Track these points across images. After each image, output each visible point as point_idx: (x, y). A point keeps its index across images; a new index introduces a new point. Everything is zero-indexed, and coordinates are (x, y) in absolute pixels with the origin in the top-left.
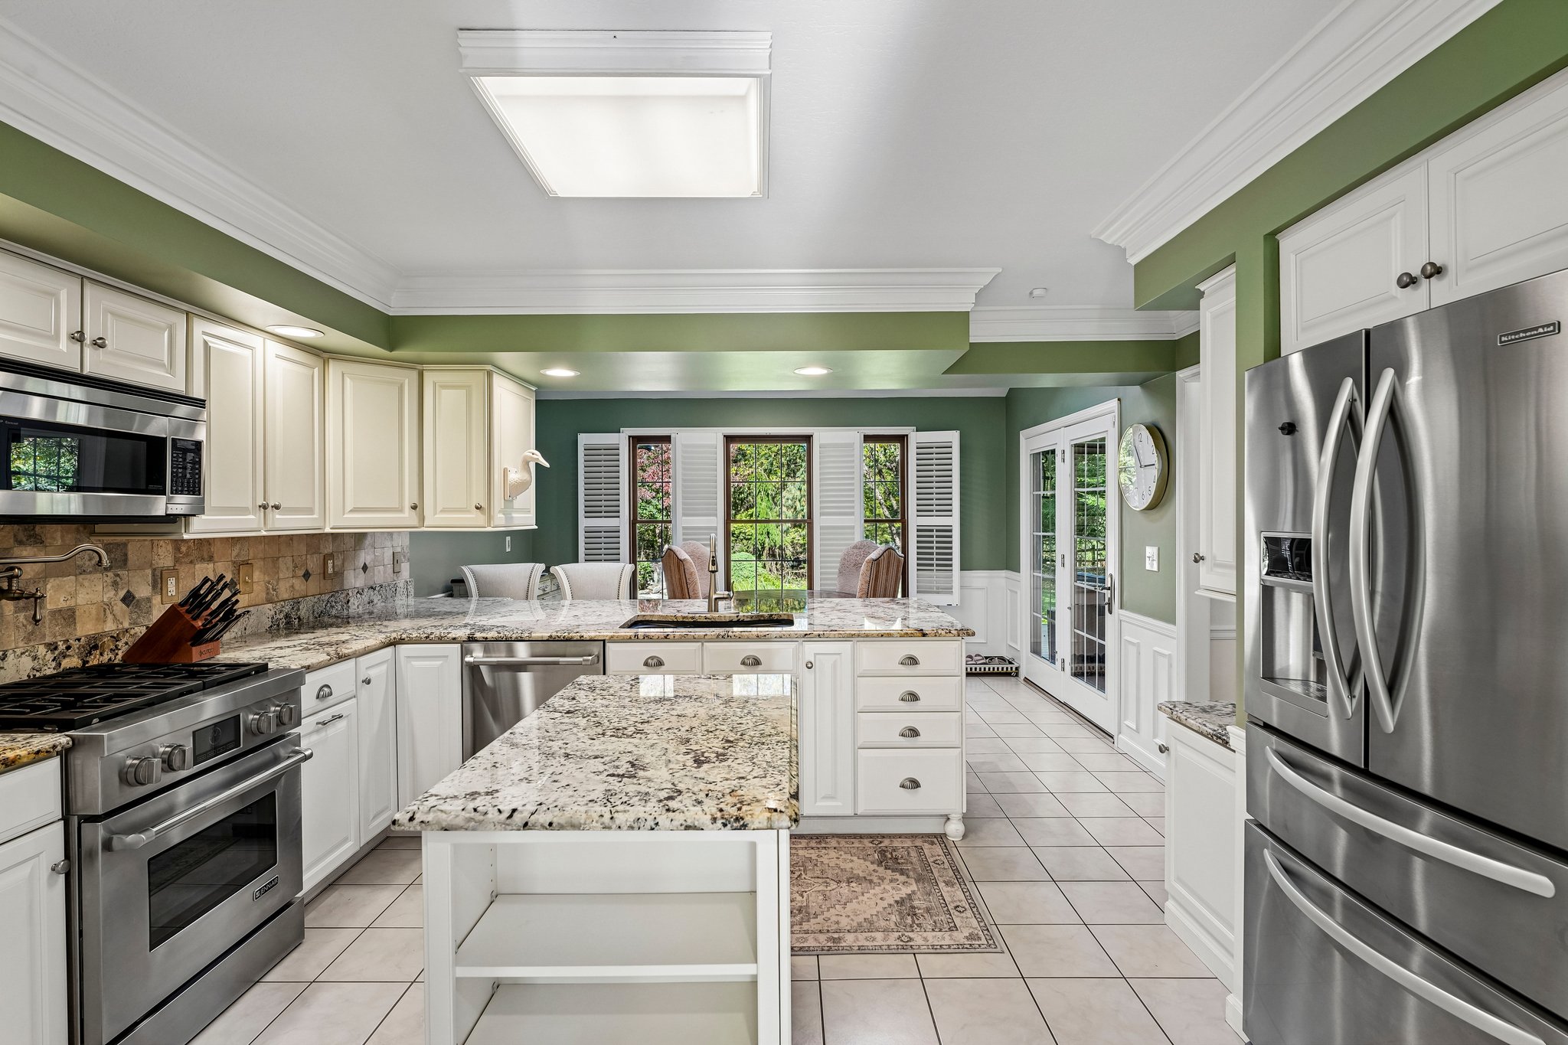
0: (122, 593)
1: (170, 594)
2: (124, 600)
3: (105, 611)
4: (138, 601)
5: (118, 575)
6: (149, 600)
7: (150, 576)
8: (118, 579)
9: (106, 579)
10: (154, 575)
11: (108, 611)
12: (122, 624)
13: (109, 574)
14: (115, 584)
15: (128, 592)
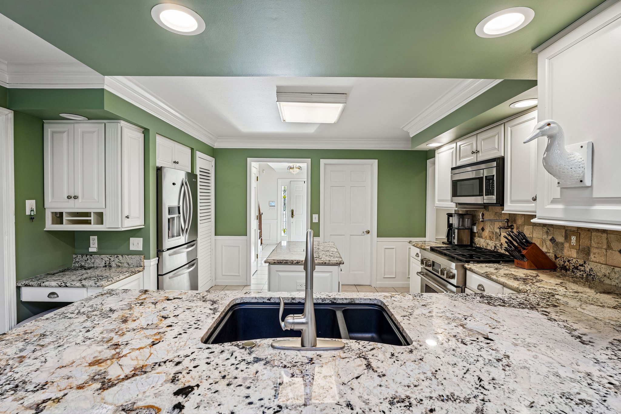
0: (550, 237)
1: (572, 244)
2: (551, 240)
3: (543, 242)
4: (557, 243)
5: (549, 229)
6: (562, 244)
7: (564, 233)
8: (549, 231)
9: (544, 229)
10: (565, 233)
11: (544, 243)
12: (549, 250)
13: (545, 228)
14: (547, 233)
15: (553, 237)
